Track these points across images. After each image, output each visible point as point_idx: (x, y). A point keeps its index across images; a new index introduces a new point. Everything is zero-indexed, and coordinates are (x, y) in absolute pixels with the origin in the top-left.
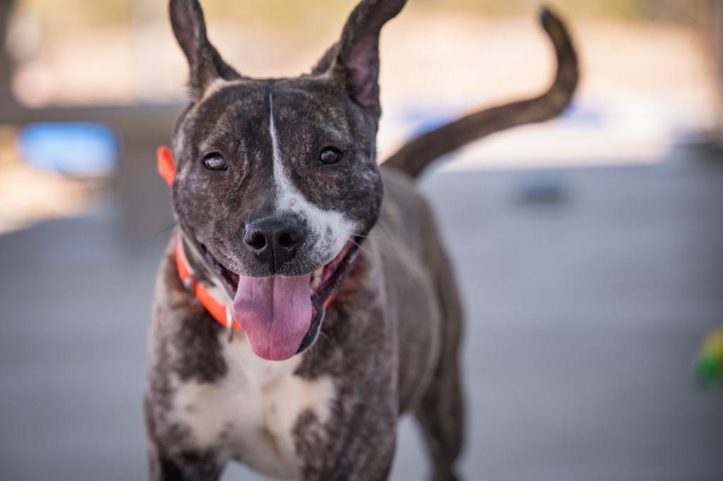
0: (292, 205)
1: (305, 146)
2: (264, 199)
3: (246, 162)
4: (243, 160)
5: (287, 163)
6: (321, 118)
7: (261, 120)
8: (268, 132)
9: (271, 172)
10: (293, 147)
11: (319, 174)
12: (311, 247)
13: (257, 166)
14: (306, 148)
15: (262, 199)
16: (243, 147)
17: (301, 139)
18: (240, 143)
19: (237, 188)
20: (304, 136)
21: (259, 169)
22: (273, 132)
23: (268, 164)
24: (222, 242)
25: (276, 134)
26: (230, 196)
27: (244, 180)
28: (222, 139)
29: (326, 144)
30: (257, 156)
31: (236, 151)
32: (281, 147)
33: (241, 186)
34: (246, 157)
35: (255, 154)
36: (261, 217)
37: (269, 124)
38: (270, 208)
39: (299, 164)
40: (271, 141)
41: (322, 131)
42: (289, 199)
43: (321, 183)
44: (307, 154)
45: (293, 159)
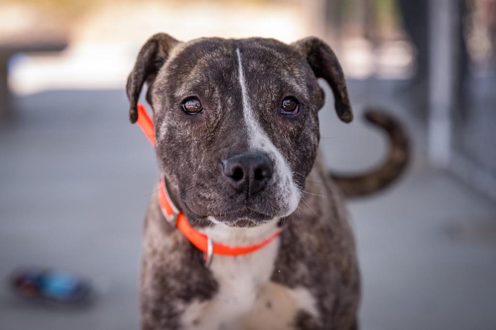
0: (263, 145)
1: (271, 95)
3: (220, 107)
4: (217, 105)
5: (256, 109)
7: (231, 70)
8: (237, 81)
9: (242, 115)
10: (260, 95)
11: (280, 123)
13: (229, 110)
14: (272, 96)
16: (217, 95)
17: (269, 89)
18: (214, 90)
19: (213, 129)
20: (271, 87)
21: (231, 112)
22: (242, 81)
23: (238, 106)
24: (202, 185)
25: (246, 83)
26: (207, 137)
27: (219, 122)
28: (199, 85)
29: (288, 94)
30: (229, 101)
31: (211, 97)
32: (250, 94)
33: (216, 127)
34: (219, 102)
35: (227, 100)
36: (239, 154)
37: (238, 74)
38: (244, 146)
39: (265, 111)
40: (241, 89)
41: (287, 84)
43: (281, 131)
44: (273, 102)
45: (261, 106)
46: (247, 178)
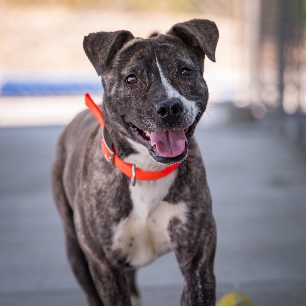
0: (174, 95)
1: (175, 69)
2: (161, 93)
3: (147, 80)
4: (145, 79)
5: (168, 77)
6: (179, 55)
7: (152, 60)
8: (156, 65)
9: (161, 82)
10: (169, 70)
11: (183, 82)
12: (185, 114)
13: (153, 80)
14: (176, 70)
15: (160, 93)
16: (145, 73)
17: (172, 66)
18: (143, 71)
19: (145, 91)
20: (173, 64)
21: (154, 81)
22: (158, 65)
23: (158, 78)
24: (143, 117)
25: (160, 66)
26: (142, 95)
27: (148, 87)
28: (135, 68)
29: (183, 67)
30: (152, 76)
31: (142, 75)
32: (163, 71)
33: (147, 90)
34: (147, 77)
35: (151, 76)
36: (163, 101)
37: (156, 61)
38: (165, 96)
39: (174, 78)
40: (158, 69)
41: (181, 61)
42: (172, 93)
43: (184, 87)
44: (177, 72)
45: (171, 76)
46: (169, 113)
